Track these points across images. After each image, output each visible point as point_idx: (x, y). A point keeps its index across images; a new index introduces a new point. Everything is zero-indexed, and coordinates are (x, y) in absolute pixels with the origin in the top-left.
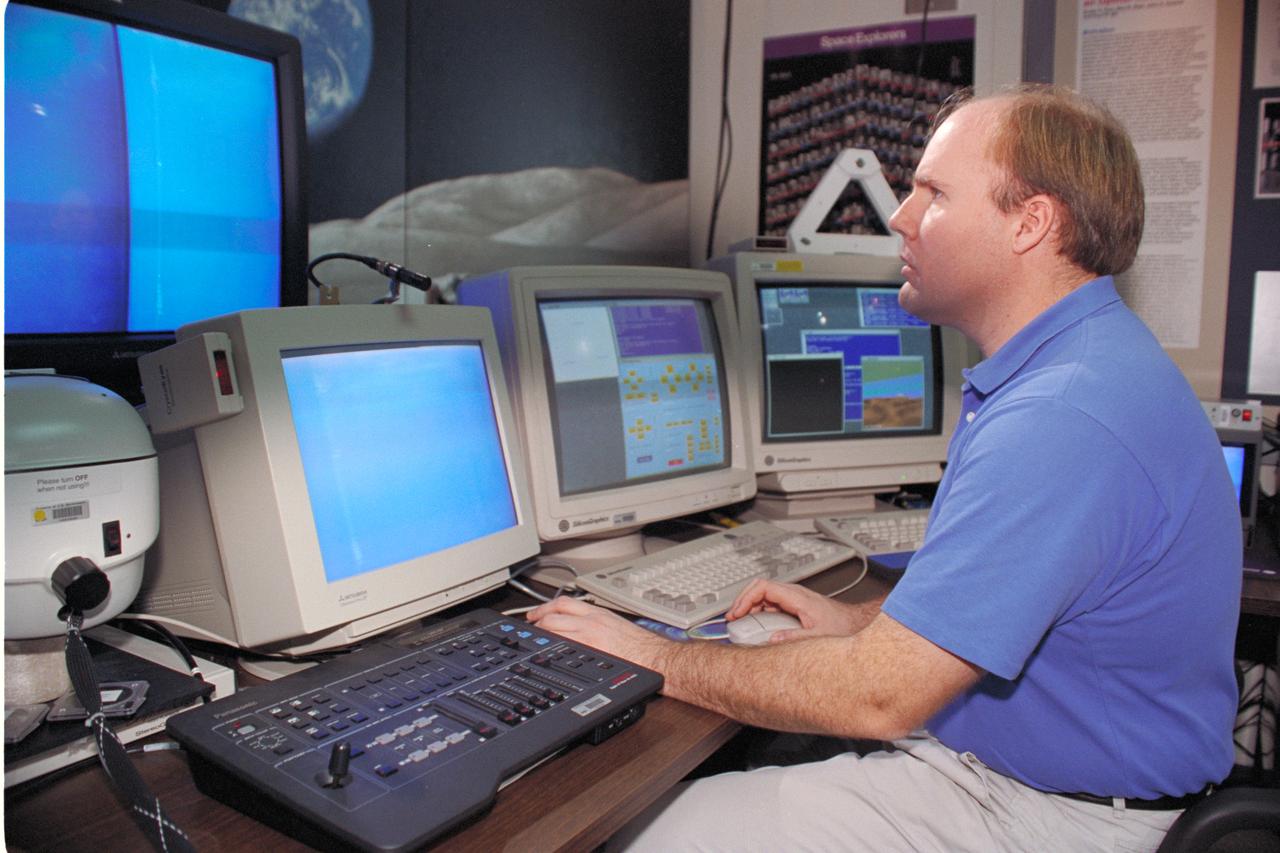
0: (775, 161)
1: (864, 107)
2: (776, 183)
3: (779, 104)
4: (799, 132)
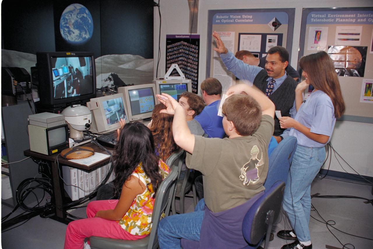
0: (168, 57)
1: (183, 48)
2: (168, 60)
3: (169, 46)
4: (172, 52)
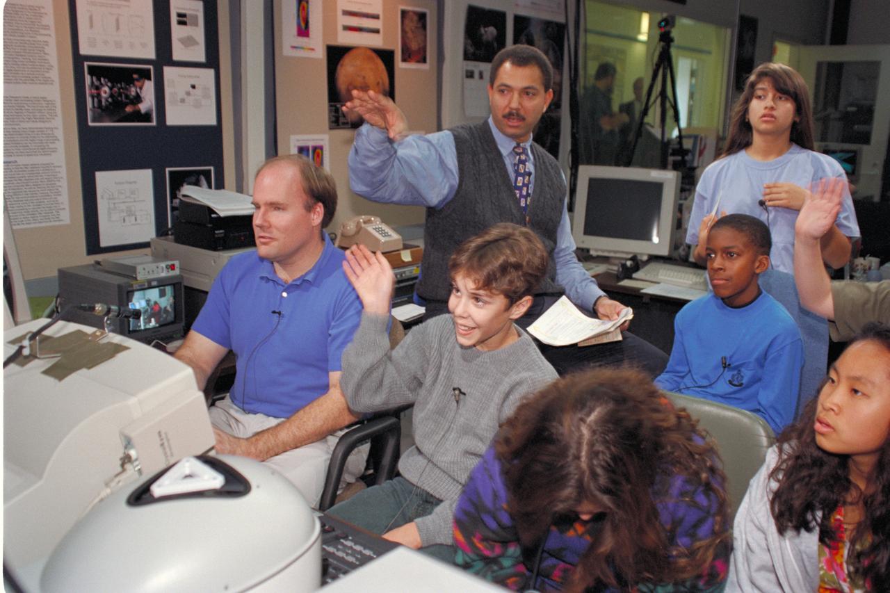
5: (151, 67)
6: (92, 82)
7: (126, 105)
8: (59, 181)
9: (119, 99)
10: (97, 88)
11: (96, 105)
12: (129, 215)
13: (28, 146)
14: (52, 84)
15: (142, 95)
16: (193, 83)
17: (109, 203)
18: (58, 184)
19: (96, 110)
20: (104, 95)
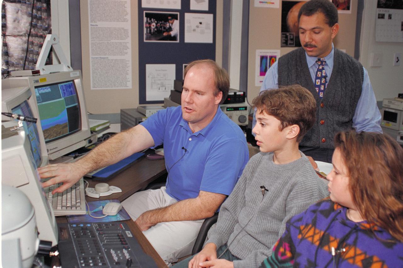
5: (178, 13)
6: (147, 21)
7: (164, 32)
8: (128, 68)
9: (161, 29)
10: (150, 24)
11: (148, 32)
12: (162, 86)
13: (114, 51)
14: (127, 21)
15: (173, 27)
16: (201, 21)
17: (152, 80)
18: (127, 69)
19: (148, 34)
20: (152, 27)
